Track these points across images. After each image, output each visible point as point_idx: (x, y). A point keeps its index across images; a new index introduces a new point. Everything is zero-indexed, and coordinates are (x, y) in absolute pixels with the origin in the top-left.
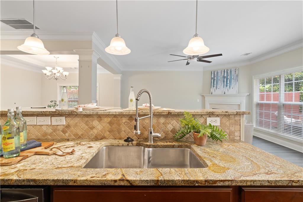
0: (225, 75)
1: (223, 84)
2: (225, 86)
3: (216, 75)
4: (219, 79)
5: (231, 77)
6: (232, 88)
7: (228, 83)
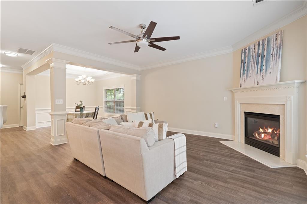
0: (260, 51)
1: (256, 68)
2: (259, 71)
3: (247, 54)
4: (251, 60)
5: (268, 53)
6: (270, 73)
7: (264, 65)
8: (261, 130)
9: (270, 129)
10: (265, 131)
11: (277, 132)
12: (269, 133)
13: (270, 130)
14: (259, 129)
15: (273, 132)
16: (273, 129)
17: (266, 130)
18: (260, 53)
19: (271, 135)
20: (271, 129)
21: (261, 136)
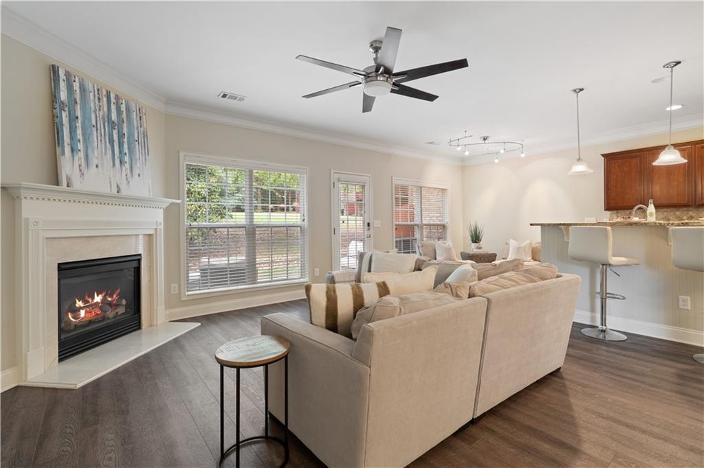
0: (114, 117)
1: (109, 152)
2: (117, 162)
3: (78, 96)
4: (94, 123)
5: (131, 135)
6: (139, 175)
7: (126, 154)
8: (79, 304)
9: (98, 296)
10: (89, 302)
11: (112, 297)
12: (97, 303)
13: (98, 299)
14: (76, 303)
15: (104, 300)
16: (103, 294)
17: (90, 300)
18: (113, 119)
19: (101, 308)
20: (100, 296)
21: (80, 314)
